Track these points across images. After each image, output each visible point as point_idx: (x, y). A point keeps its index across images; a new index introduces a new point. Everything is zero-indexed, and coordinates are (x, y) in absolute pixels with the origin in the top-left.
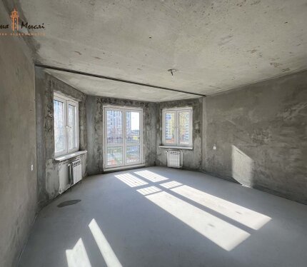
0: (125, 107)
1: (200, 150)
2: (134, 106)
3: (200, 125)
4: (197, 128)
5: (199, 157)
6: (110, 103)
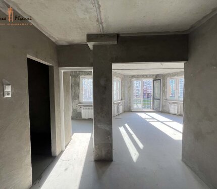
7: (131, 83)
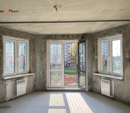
7: (45, 47)
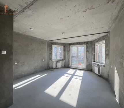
0: (77, 45)
1: (108, 67)
2: (81, 44)
3: (108, 51)
4: (107, 53)
5: (108, 71)
6: (72, 45)
